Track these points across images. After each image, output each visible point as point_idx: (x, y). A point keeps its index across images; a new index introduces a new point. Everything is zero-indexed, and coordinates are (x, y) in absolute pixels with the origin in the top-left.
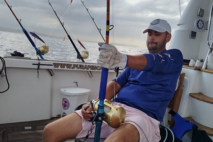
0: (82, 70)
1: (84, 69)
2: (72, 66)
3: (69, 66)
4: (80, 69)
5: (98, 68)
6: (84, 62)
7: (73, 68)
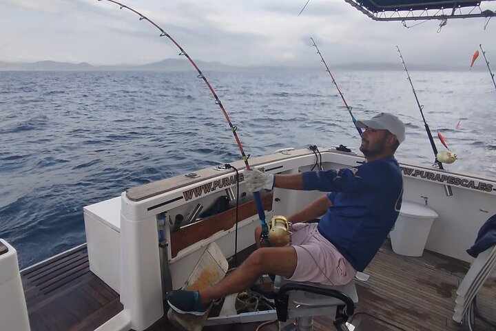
0: (430, 180)
1: (434, 179)
2: (413, 172)
3: (408, 171)
4: (426, 179)
5: (464, 183)
6: (443, 169)
7: (414, 175)
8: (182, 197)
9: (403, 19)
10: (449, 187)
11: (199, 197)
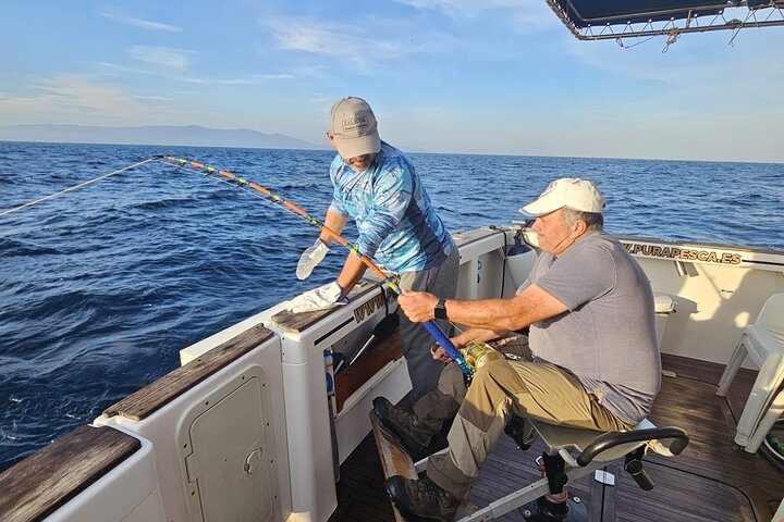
8: (353, 319)
9: (618, 37)
10: (681, 263)
11: (372, 315)
